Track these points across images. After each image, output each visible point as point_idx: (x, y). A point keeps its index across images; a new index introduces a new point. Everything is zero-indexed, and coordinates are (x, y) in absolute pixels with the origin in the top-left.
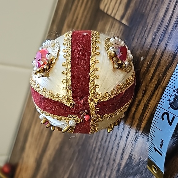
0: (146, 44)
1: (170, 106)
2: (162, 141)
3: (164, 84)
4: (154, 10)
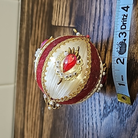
0: (90, 32)
1: (119, 54)
2: (122, 76)
3: (109, 48)
4: (88, 12)
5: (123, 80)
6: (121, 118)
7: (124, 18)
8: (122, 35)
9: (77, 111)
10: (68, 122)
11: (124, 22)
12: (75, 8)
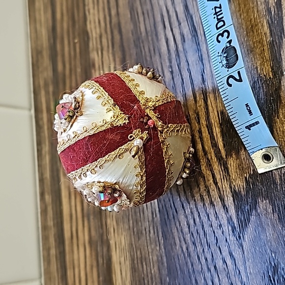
1: (228, 68)
2: (247, 105)
5: (250, 112)
7: (217, 11)
8: (223, 36)
11: (219, 17)
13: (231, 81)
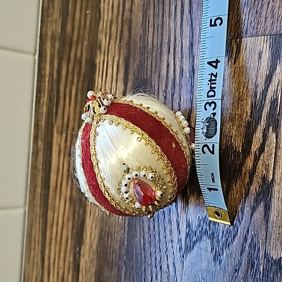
1: (206, 137)
2: (212, 174)
5: (213, 180)
6: (216, 249)
7: (212, 79)
8: (210, 106)
9: (141, 247)
10: (124, 269)
11: (212, 86)
12: (133, 67)
13: (206, 149)
